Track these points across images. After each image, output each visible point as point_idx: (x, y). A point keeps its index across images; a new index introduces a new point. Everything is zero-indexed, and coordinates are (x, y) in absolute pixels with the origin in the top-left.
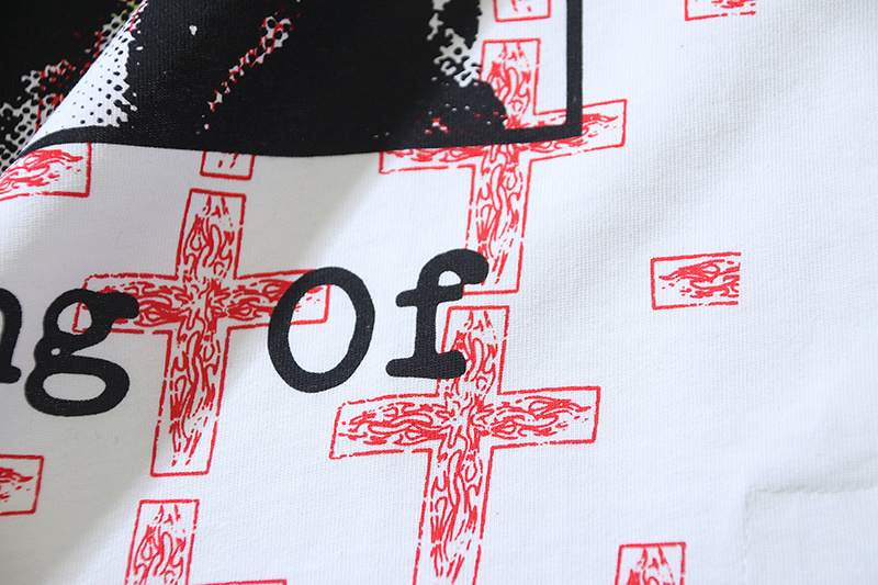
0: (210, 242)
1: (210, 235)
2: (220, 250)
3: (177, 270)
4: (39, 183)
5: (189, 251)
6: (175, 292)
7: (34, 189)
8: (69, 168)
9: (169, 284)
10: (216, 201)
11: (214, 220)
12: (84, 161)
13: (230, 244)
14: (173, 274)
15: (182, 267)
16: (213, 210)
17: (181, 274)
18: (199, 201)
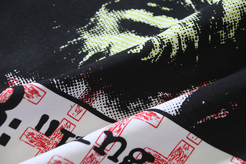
0: (180, 155)
1: (181, 153)
2: (181, 158)
3: (168, 157)
4: (147, 119)
5: (174, 154)
6: (165, 162)
7: (145, 120)
8: (156, 119)
9: (165, 159)
10: (187, 146)
11: (184, 150)
12: (160, 120)
13: (184, 158)
14: (167, 158)
15: (170, 157)
16: (185, 148)
17: (169, 159)
18: (183, 144)
